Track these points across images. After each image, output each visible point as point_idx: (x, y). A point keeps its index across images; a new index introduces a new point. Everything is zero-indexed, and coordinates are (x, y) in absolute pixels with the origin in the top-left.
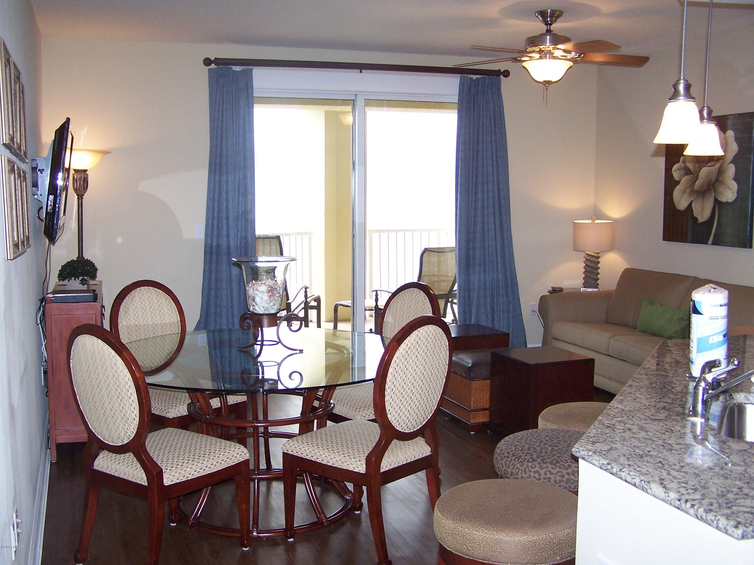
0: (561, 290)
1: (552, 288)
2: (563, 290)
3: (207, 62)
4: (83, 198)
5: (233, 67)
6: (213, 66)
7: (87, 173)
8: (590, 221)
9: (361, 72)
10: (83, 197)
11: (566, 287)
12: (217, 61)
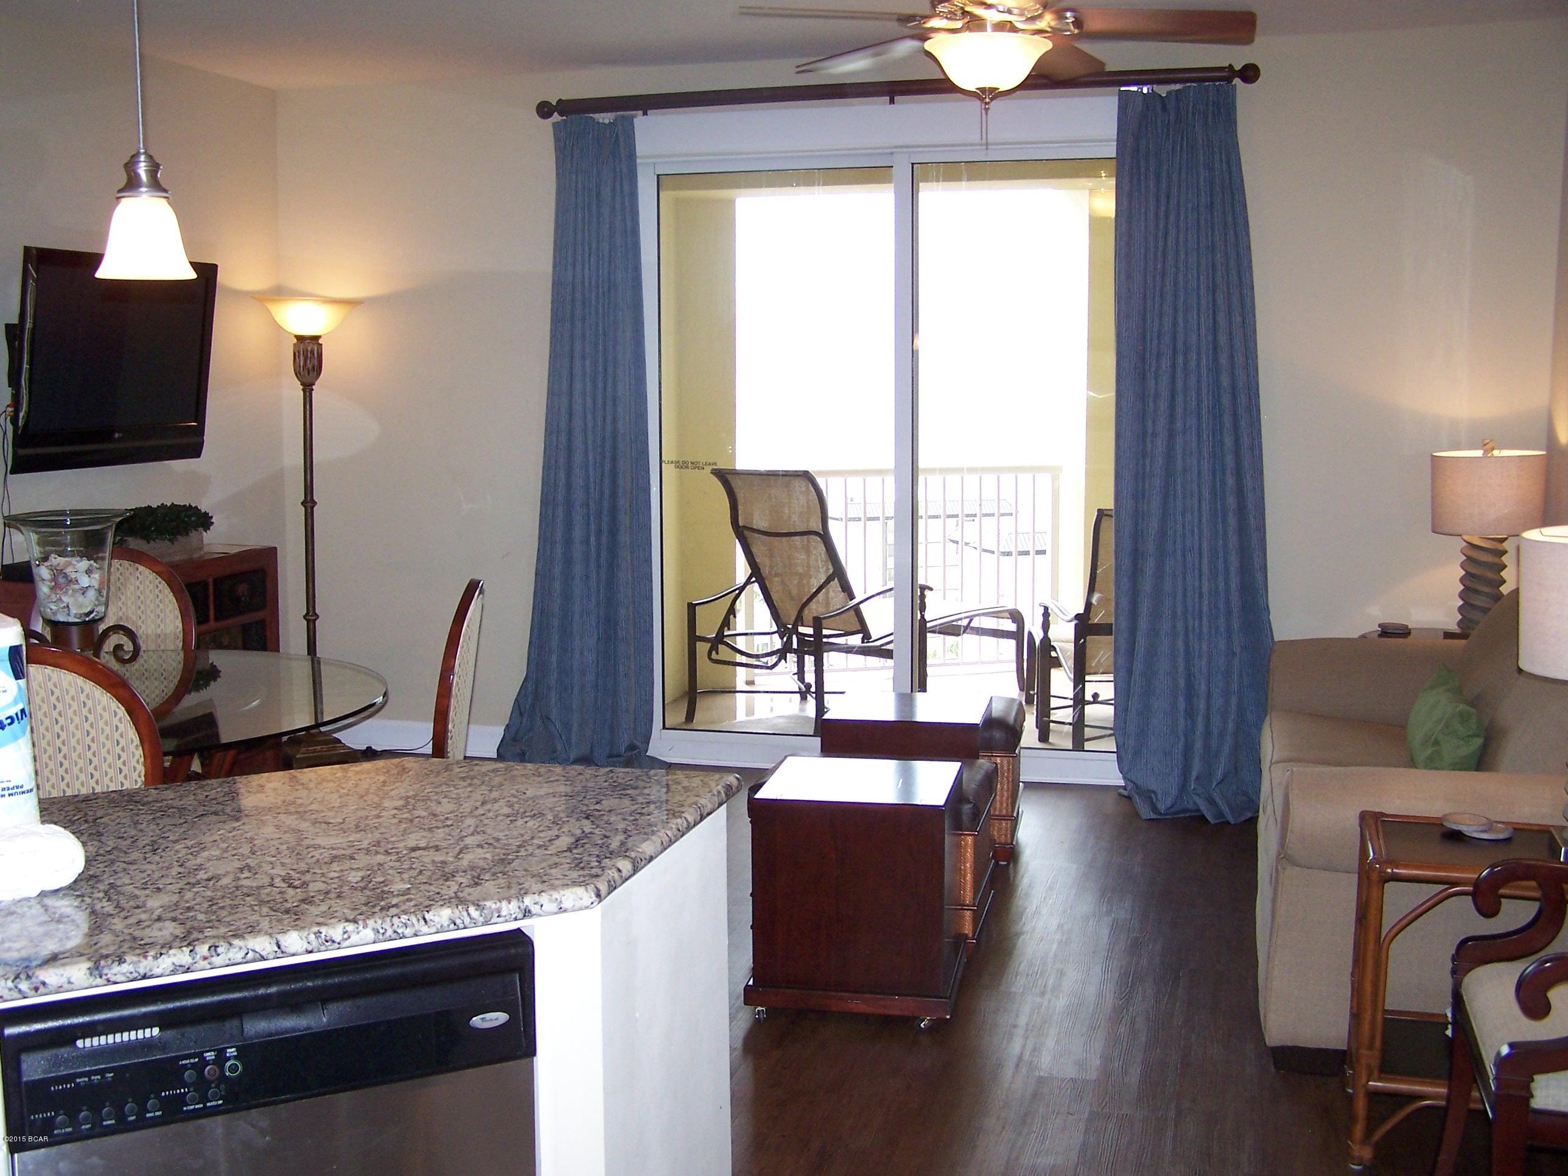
0: (1404, 632)
1: (1380, 626)
2: (1409, 633)
3: (544, 110)
4: (313, 390)
5: (596, 116)
6: (556, 117)
7: (320, 341)
8: (1479, 453)
9: (892, 101)
10: (314, 387)
11: (1415, 626)
12: (567, 107)
